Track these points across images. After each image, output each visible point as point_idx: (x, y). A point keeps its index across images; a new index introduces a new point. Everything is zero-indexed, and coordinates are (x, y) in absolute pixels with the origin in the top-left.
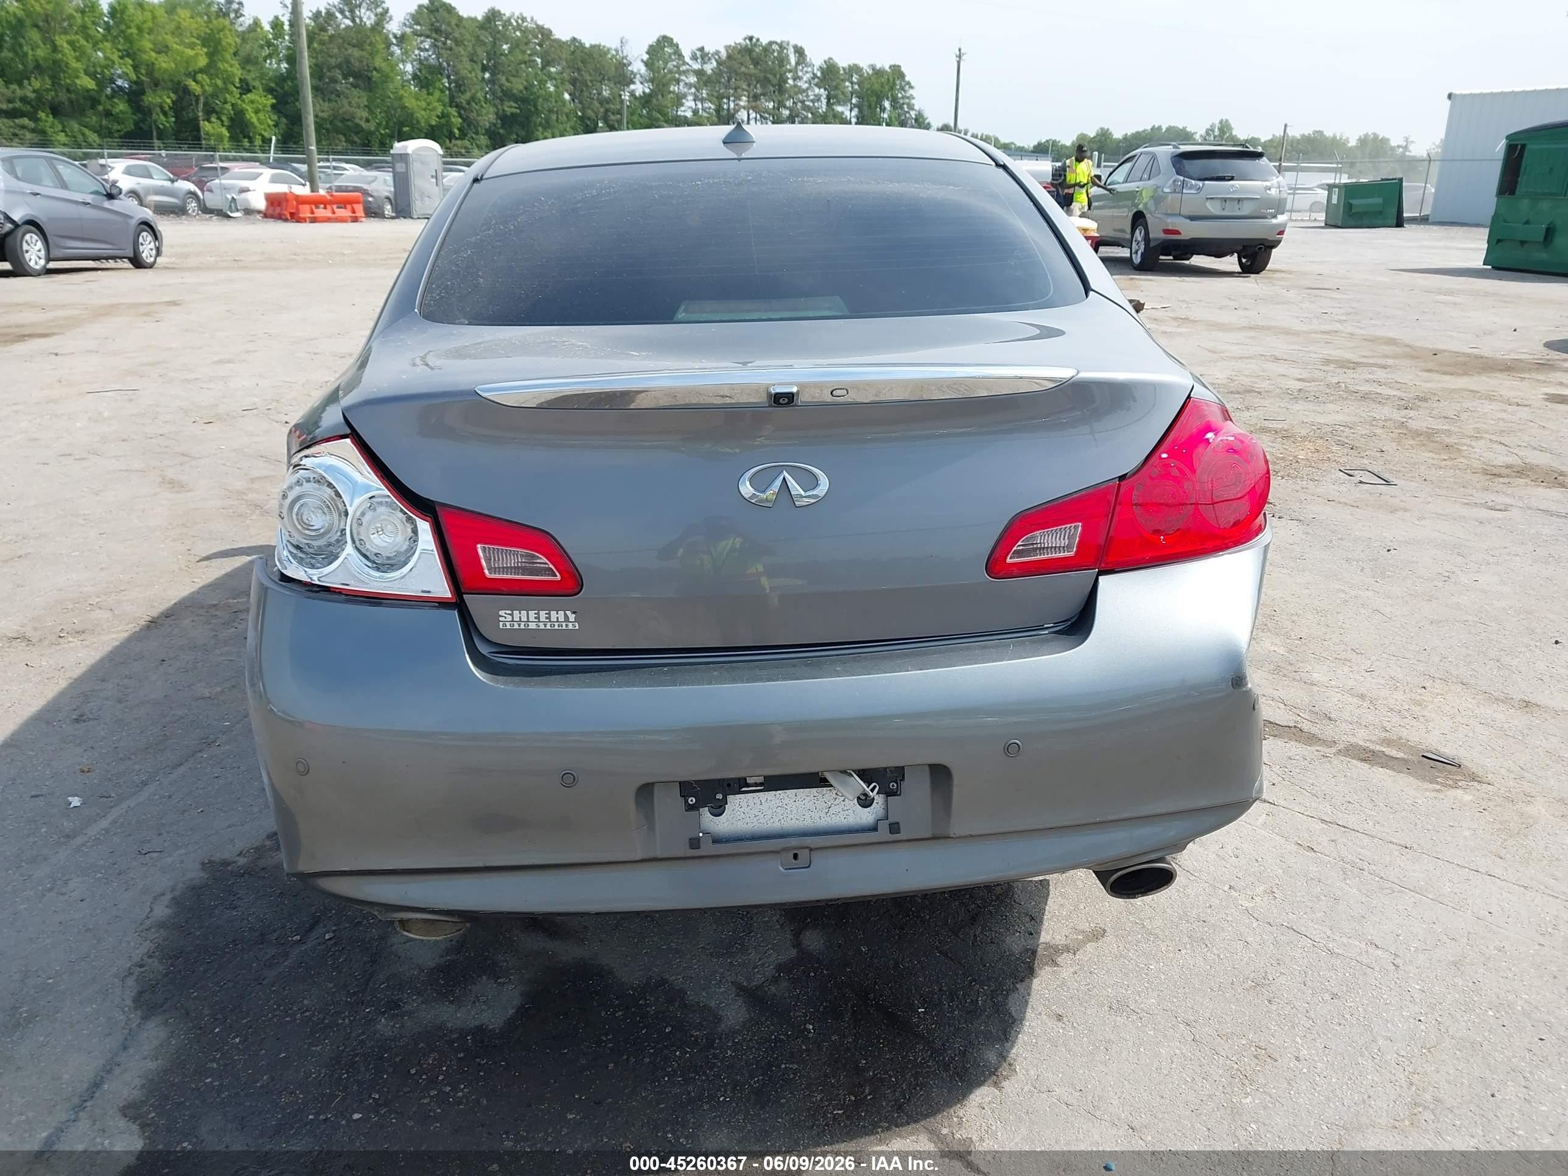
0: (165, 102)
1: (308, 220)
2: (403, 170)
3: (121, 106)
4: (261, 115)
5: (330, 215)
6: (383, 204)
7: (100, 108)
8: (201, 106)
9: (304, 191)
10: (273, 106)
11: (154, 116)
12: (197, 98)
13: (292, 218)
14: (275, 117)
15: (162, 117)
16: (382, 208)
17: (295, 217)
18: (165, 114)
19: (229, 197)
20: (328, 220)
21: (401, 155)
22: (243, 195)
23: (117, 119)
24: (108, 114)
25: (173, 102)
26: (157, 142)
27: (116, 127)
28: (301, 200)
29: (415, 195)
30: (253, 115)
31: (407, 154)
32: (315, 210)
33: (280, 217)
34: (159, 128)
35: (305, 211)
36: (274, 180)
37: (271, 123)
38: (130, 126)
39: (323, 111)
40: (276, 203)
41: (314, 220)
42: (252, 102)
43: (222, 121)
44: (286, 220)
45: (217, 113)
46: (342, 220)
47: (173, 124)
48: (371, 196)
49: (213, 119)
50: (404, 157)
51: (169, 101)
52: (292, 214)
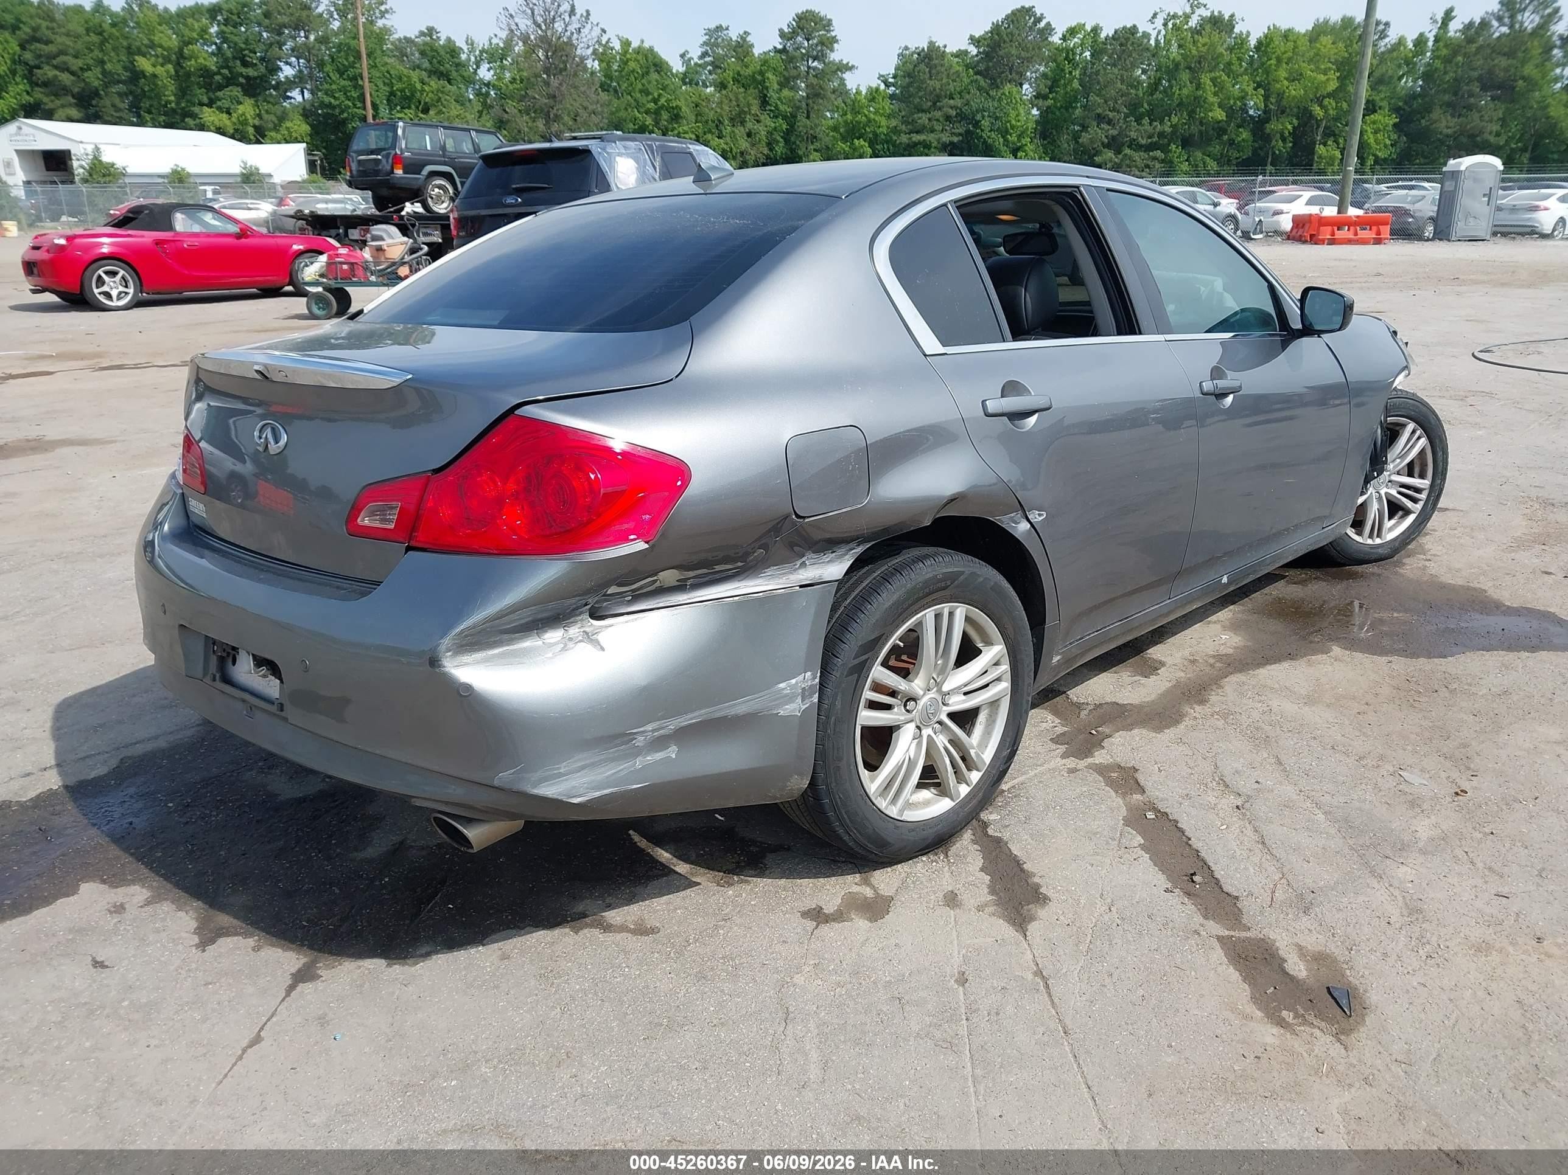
0: (1287, 128)
1: (1326, 242)
2: (1452, 189)
3: (1245, 135)
4: (1379, 136)
5: (1352, 237)
6: (1425, 224)
7: (1226, 137)
8: (1321, 130)
9: (1331, 211)
10: (1395, 125)
11: (1274, 143)
12: (1318, 123)
13: (1311, 240)
14: (1394, 136)
15: (1280, 143)
16: (1421, 230)
17: (1314, 239)
18: (1284, 140)
19: (1257, 219)
20: (1349, 242)
21: (1453, 172)
22: (1276, 218)
23: (1239, 148)
24: (1231, 142)
25: (1294, 127)
26: (1269, 168)
27: (1236, 154)
28: (1322, 221)
29: (1459, 214)
30: (1371, 136)
31: (1458, 172)
32: (1336, 232)
33: (1301, 240)
34: (1275, 153)
35: (1326, 233)
36: (1310, 202)
37: (1388, 142)
38: (1248, 153)
39: (1448, 128)
40: (1301, 225)
41: (1332, 242)
42: (1374, 123)
43: (1338, 144)
44: (1305, 242)
45: (1334, 135)
46: (1364, 242)
47: (1289, 150)
48: (1412, 217)
49: (1329, 143)
50: (1455, 175)
51: (1290, 127)
52: (1312, 236)
